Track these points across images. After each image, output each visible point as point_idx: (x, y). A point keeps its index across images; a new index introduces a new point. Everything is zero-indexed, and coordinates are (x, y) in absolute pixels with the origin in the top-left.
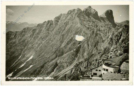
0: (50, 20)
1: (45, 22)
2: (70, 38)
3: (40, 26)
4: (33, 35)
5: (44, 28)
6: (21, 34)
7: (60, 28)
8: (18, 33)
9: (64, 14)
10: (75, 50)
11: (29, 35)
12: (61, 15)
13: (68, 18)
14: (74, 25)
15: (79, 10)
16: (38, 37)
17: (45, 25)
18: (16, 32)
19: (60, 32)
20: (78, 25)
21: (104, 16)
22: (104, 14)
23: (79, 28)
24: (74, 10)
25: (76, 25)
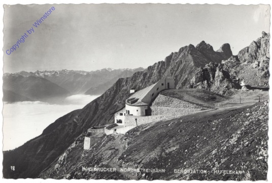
0: (161, 61)
1: (156, 63)
2: (184, 79)
3: (150, 68)
4: (144, 80)
5: (155, 71)
6: (132, 79)
7: (172, 68)
8: (129, 80)
9: (176, 53)
11: (140, 80)
12: (172, 53)
13: (180, 56)
14: (188, 63)
15: (191, 46)
16: (149, 81)
17: (156, 68)
18: (127, 78)
19: (172, 74)
20: (192, 64)
21: (221, 51)
22: (221, 49)
23: (193, 67)
24: (186, 47)
25: (189, 63)
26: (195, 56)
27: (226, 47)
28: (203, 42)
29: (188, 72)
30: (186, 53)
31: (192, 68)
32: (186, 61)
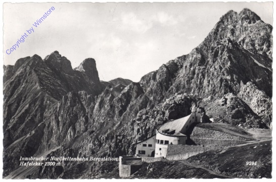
2: (23, 111)
10: (33, 132)
13: (18, 73)
14: (30, 86)
15: (36, 57)
20: (38, 87)
21: (81, 69)
22: (81, 66)
23: (38, 92)
24: (28, 58)
25: (33, 86)
26: (42, 74)
27: (90, 64)
28: (56, 52)
29: (29, 100)
30: (28, 68)
31: (36, 94)
32: (27, 82)
